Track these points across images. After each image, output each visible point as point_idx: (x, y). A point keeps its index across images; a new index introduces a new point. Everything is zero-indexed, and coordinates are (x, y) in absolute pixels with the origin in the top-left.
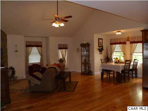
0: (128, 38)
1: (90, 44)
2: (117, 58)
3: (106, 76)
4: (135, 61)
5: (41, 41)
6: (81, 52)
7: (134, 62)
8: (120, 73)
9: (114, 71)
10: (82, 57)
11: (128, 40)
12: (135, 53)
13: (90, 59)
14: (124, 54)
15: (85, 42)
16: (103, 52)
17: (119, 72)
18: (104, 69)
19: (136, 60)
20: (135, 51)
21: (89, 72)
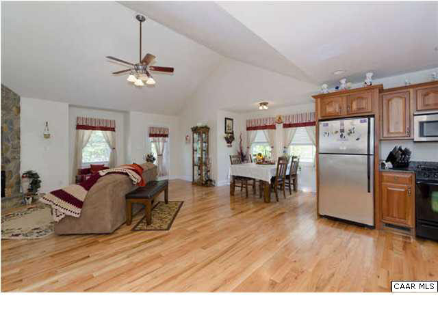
0: (280, 118)
1: (209, 129)
2: (260, 154)
3: (240, 188)
4: (295, 160)
5: (112, 119)
6: (193, 142)
7: (292, 161)
8: (270, 183)
9: (254, 179)
10: (195, 152)
11: (279, 120)
12: (293, 144)
13: (210, 156)
14: (272, 147)
15: (199, 125)
16: (233, 143)
17: (268, 183)
18: (236, 175)
19: (296, 157)
20: (292, 142)
21: (207, 181)
